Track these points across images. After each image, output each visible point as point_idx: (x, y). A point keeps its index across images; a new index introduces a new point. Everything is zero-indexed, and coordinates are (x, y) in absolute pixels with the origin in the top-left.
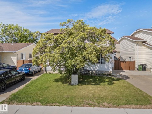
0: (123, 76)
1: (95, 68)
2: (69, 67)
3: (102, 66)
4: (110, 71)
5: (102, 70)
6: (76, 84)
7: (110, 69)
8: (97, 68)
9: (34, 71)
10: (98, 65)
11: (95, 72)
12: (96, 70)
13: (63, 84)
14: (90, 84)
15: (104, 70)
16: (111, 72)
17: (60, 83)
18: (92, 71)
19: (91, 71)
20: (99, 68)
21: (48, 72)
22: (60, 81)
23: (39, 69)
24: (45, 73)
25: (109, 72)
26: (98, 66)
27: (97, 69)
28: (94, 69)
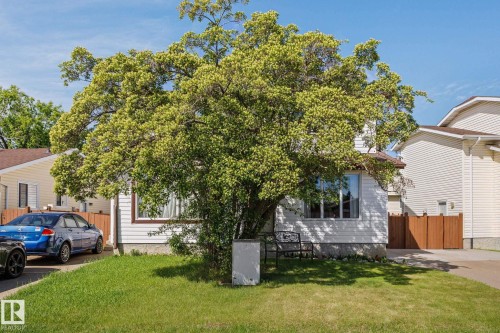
0: (428, 262)
1: (318, 229)
2: (227, 193)
6: (253, 283)
9: (67, 242)
13: (192, 285)
14: (313, 282)
17: (179, 281)
21: (127, 250)
22: (181, 274)
23: (94, 243)
24: (116, 252)
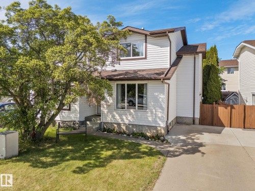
1: (124, 118)
3: (140, 113)
4: (159, 128)
5: (141, 124)
7: (160, 123)
8: (130, 118)
10: (132, 111)
11: (124, 128)
12: (127, 122)
15: (145, 124)
16: (163, 131)
18: (119, 125)
19: (115, 126)
20: (133, 117)
25: (157, 131)
26: (130, 114)
27: (130, 121)
28: (122, 120)
